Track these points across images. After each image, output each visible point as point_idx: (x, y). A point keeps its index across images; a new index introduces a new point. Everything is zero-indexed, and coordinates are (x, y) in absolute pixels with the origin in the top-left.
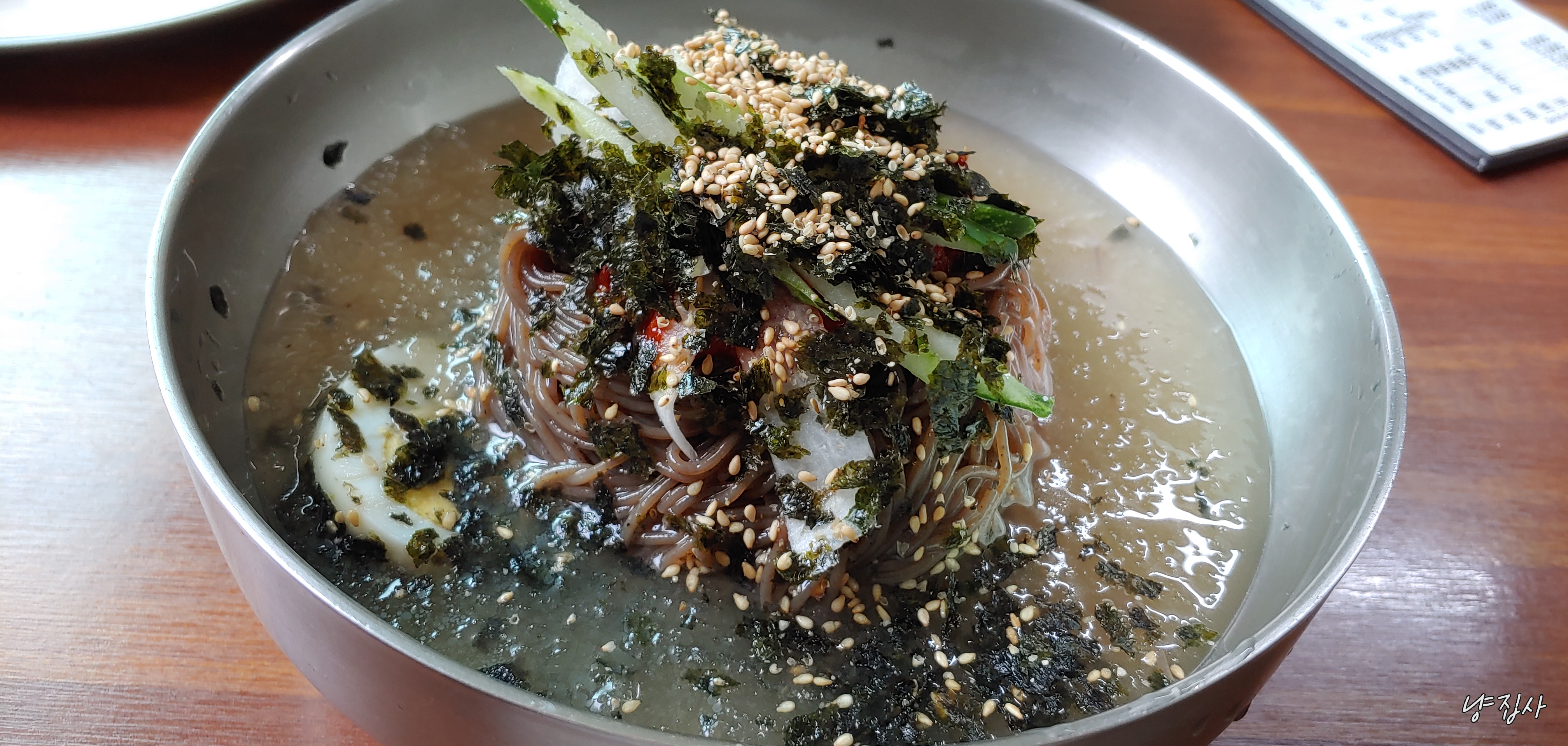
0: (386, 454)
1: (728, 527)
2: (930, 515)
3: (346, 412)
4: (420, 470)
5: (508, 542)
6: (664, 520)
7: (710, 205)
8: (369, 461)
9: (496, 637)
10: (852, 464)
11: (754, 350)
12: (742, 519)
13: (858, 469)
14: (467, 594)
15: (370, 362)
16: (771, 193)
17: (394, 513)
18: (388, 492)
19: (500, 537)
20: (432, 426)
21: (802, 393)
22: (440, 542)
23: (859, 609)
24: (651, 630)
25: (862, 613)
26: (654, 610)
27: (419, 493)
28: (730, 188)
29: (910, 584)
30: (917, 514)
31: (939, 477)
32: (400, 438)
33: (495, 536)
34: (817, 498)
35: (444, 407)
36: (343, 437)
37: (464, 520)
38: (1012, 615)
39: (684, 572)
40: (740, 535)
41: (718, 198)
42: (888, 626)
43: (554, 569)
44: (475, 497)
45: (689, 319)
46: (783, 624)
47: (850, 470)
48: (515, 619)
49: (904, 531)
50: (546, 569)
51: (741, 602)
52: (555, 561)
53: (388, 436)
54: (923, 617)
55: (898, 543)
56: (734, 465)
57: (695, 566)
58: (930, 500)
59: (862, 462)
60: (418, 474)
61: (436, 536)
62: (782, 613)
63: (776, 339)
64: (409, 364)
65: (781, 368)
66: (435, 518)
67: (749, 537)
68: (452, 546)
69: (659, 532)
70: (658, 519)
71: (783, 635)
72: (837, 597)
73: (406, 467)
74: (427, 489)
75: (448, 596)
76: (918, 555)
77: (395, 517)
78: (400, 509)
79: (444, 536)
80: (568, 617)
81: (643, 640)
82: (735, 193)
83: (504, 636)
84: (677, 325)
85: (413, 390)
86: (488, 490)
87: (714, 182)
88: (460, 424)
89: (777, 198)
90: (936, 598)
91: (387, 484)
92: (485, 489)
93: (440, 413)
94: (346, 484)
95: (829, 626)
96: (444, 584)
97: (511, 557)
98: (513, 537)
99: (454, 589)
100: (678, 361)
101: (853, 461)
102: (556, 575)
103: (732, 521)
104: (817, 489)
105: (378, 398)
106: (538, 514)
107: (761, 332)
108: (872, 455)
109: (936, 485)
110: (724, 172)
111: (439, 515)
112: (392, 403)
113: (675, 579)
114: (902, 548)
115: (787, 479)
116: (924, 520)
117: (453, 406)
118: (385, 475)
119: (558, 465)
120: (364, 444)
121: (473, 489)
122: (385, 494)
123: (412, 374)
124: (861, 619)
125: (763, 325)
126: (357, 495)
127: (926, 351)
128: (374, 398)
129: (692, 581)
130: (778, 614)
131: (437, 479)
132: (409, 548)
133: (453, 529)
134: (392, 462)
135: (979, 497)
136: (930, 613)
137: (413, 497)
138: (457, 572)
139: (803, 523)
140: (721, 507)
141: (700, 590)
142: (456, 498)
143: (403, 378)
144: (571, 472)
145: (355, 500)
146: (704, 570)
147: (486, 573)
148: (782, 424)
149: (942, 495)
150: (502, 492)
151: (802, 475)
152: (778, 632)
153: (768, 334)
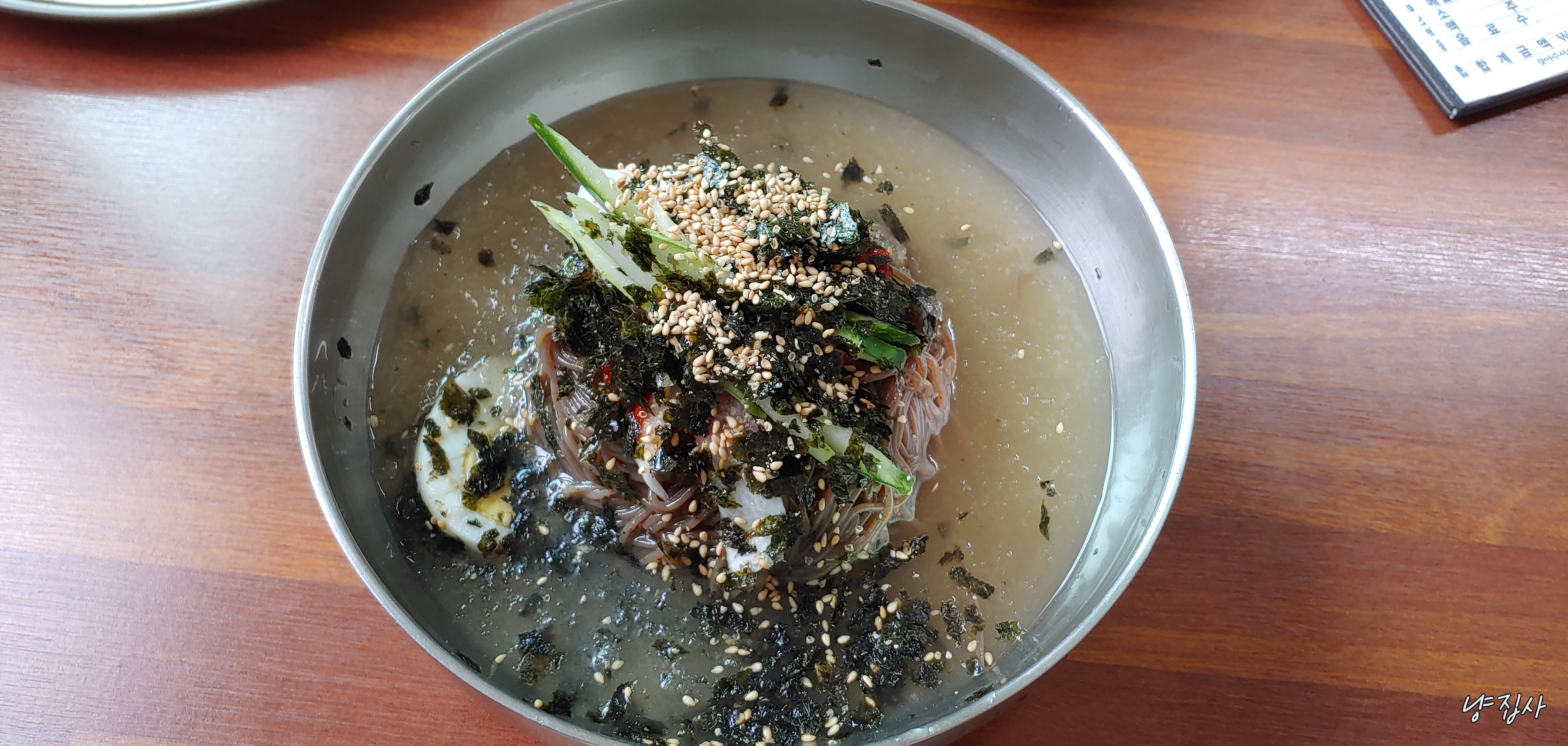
0: (464, 472)
1: (689, 544)
2: (829, 542)
3: (436, 440)
4: (487, 483)
5: (545, 537)
6: (647, 533)
7: (674, 341)
8: (452, 481)
9: (535, 611)
10: (769, 517)
11: (705, 436)
12: (697, 539)
13: (773, 520)
14: (517, 578)
15: (454, 390)
16: (717, 335)
17: (469, 520)
18: (465, 504)
19: (540, 534)
20: (497, 442)
21: (738, 468)
22: (499, 539)
23: (776, 599)
24: (635, 611)
25: (779, 602)
26: (638, 594)
27: (487, 499)
28: (688, 330)
29: (814, 583)
30: (820, 541)
31: (836, 517)
32: (474, 459)
33: (538, 533)
34: (748, 535)
35: (506, 424)
36: (434, 462)
37: (517, 520)
38: (882, 608)
39: (660, 569)
40: (697, 550)
41: (680, 337)
42: (794, 613)
43: (574, 561)
44: (526, 501)
45: (661, 415)
46: (723, 609)
47: (768, 522)
48: (547, 598)
49: (810, 550)
50: (569, 560)
51: (697, 590)
52: (576, 554)
53: (466, 455)
54: (819, 607)
55: (806, 558)
56: (692, 506)
57: (668, 564)
58: (829, 531)
59: (776, 516)
60: (486, 486)
61: (498, 534)
62: (724, 600)
63: (720, 431)
64: (482, 387)
65: (723, 450)
66: (497, 518)
67: (703, 551)
68: (509, 542)
69: (644, 539)
70: (644, 532)
71: (722, 617)
72: (763, 590)
73: (477, 481)
74: (493, 495)
75: (504, 580)
76: (820, 565)
77: (470, 523)
78: (474, 516)
79: (504, 532)
80: (580, 598)
81: (628, 616)
82: (691, 334)
83: (539, 610)
84: (652, 417)
85: (484, 409)
86: (533, 497)
87: (678, 324)
88: (516, 439)
89: (722, 340)
90: (830, 593)
91: (464, 498)
92: (531, 496)
93: (503, 429)
94: (437, 501)
95: (754, 611)
96: (502, 570)
97: (547, 549)
98: (549, 534)
99: (508, 574)
100: (654, 442)
101: (770, 516)
102: (576, 565)
103: (691, 540)
104: (747, 529)
105: (459, 423)
106: (565, 517)
107: (711, 425)
108: (784, 512)
109: (834, 521)
110: (685, 315)
111: (500, 516)
112: (469, 425)
113: (654, 572)
114: (809, 561)
115: (728, 521)
116: (824, 544)
117: (511, 424)
118: (464, 490)
119: (580, 484)
120: (449, 466)
121: (523, 495)
122: (463, 505)
123: (484, 394)
124: (777, 606)
125: (713, 419)
126: (444, 510)
127: (823, 447)
128: (456, 422)
129: (665, 573)
130: (720, 601)
131: (499, 488)
132: (479, 545)
133: (510, 527)
134: (468, 479)
135: (866, 526)
136: (825, 604)
137: (483, 503)
138: (512, 561)
139: (737, 550)
140: (684, 531)
141: (671, 581)
142: (512, 501)
143: (477, 400)
144: (588, 491)
145: (443, 514)
146: (673, 567)
147: (530, 563)
148: (724, 486)
149: (838, 528)
150: (541, 498)
151: (737, 520)
152: (719, 614)
153: (716, 426)
